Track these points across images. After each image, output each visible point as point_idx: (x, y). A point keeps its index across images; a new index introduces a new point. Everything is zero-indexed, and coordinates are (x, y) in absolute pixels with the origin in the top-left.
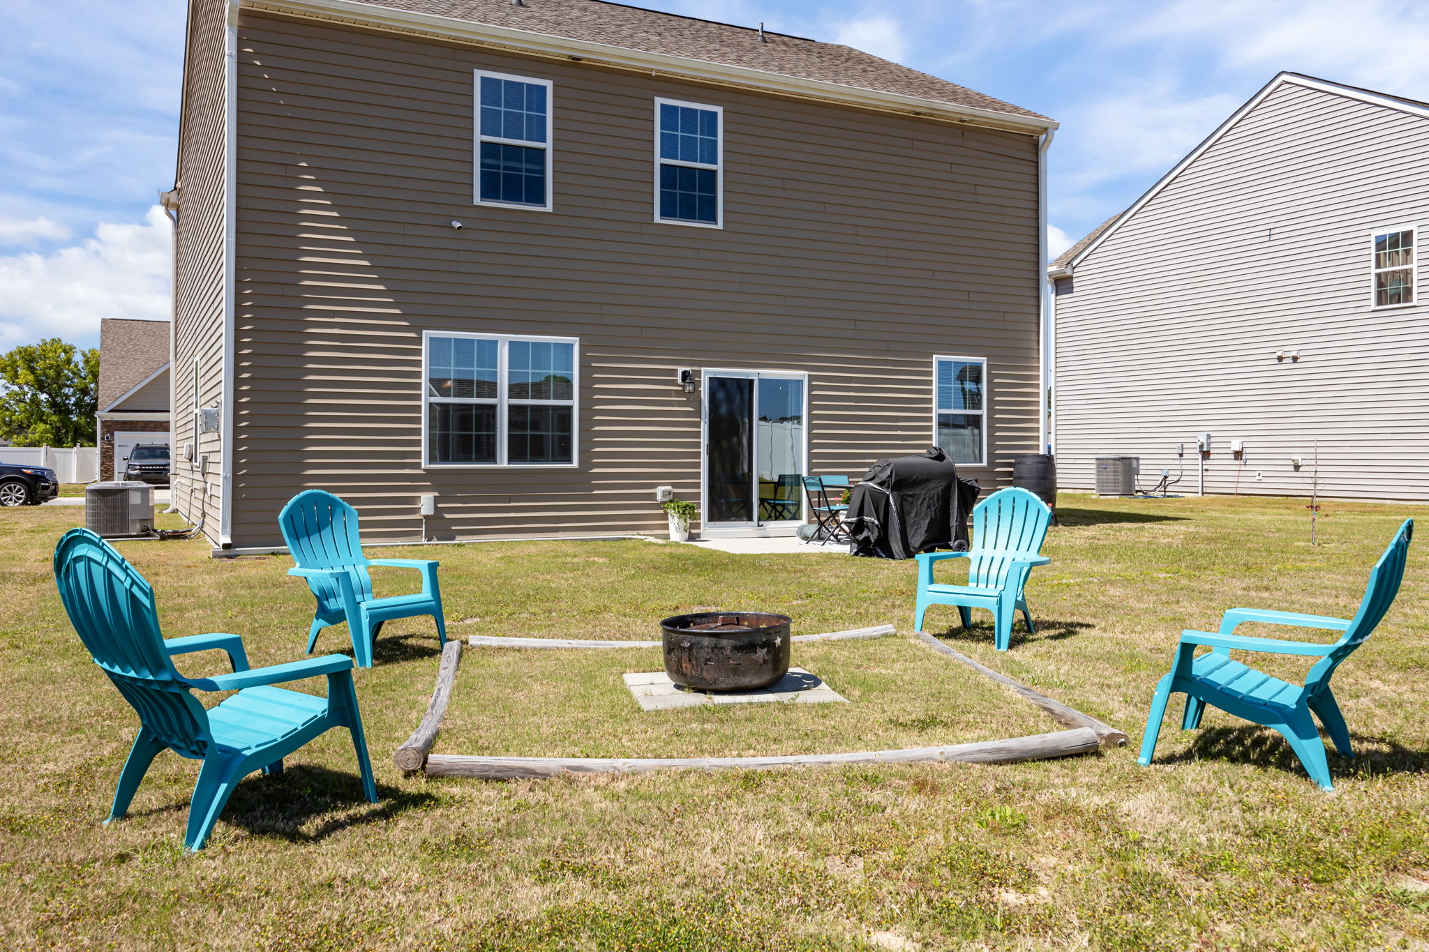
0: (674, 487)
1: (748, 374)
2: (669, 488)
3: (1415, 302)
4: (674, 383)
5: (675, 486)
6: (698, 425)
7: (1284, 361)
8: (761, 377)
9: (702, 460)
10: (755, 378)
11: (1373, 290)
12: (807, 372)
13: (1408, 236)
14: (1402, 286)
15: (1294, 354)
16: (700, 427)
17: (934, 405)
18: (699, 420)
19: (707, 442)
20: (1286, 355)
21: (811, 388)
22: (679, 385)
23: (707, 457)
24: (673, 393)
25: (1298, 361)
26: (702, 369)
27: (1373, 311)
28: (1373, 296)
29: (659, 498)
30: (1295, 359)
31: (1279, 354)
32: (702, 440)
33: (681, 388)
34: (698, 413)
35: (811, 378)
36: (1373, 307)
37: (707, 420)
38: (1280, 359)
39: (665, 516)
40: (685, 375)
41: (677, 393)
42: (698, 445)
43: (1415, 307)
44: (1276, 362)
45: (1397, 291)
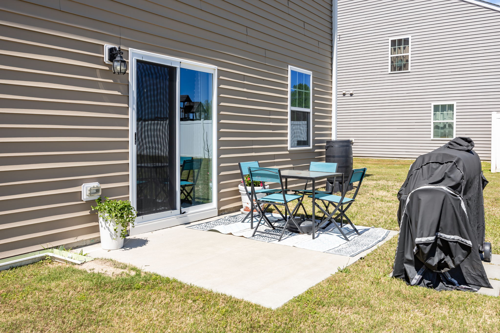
0: (101, 183)
1: (171, 62)
2: (96, 184)
3: (409, 70)
4: (100, 61)
5: (102, 181)
6: (125, 111)
7: (346, 95)
8: (183, 67)
9: (130, 150)
10: (178, 66)
11: (390, 64)
12: (217, 67)
13: (406, 41)
14: (403, 63)
15: (351, 92)
16: (127, 114)
17: (289, 103)
18: (126, 105)
19: (135, 131)
20: (347, 93)
21: (220, 82)
22: (105, 64)
23: (135, 147)
24: (98, 72)
25: (353, 95)
26: (130, 49)
27: (389, 74)
28: (390, 67)
29: (85, 197)
30: (351, 95)
31: (344, 92)
32: (130, 128)
33: (107, 68)
34: (125, 98)
35: (220, 73)
36: (390, 72)
37: (135, 106)
38: (344, 94)
39: (94, 217)
40: (113, 54)
41: (103, 73)
42: (125, 133)
43: (409, 72)
44: (342, 96)
45: (401, 65)
